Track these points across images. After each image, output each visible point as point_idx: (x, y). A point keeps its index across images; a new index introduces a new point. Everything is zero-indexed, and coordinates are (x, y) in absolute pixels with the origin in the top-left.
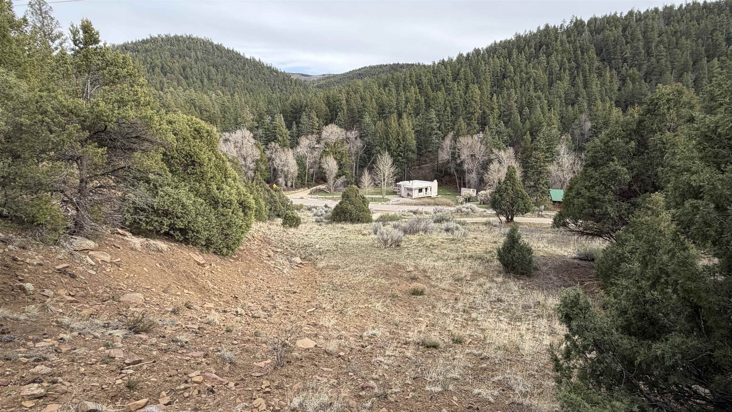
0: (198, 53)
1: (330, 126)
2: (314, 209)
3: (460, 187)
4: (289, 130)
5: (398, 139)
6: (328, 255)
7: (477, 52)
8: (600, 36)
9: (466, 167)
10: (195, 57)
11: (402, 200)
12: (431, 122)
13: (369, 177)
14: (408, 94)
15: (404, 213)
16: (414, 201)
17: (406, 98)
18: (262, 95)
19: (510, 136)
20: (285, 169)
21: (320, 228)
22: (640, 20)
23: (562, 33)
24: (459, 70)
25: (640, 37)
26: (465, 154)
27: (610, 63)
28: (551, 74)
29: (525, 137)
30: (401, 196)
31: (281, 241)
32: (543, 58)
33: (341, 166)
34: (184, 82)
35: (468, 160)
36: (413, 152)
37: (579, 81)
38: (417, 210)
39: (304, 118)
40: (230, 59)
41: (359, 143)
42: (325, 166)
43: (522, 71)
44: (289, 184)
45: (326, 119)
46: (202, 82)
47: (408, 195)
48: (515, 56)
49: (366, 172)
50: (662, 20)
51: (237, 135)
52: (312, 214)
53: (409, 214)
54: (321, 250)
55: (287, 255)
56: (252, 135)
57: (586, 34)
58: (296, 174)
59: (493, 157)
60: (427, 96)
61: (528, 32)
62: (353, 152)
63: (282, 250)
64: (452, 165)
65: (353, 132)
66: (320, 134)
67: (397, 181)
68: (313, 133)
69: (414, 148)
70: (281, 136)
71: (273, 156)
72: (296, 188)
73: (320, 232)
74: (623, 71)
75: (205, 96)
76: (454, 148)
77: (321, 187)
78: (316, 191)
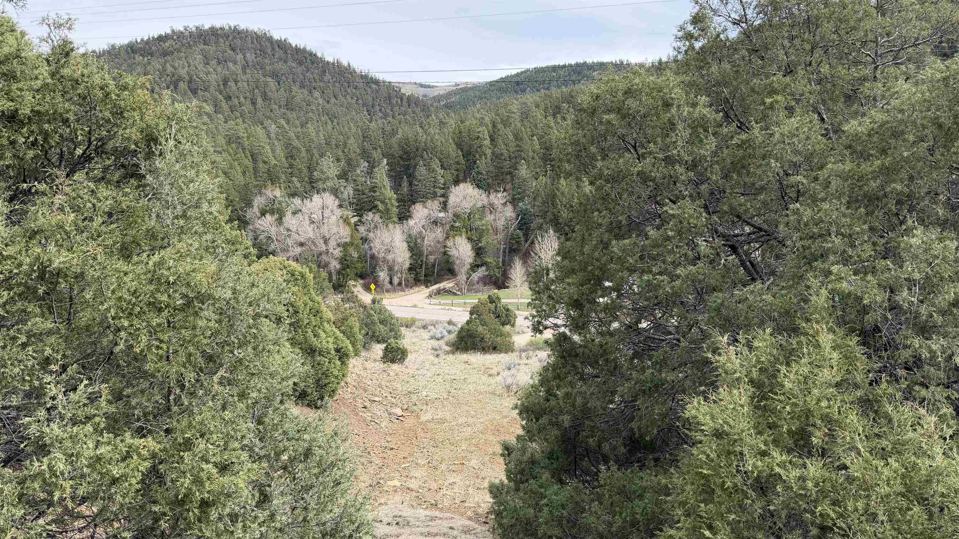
1: (462, 185)
4: (396, 191)
6: (435, 405)
13: (523, 271)
18: (352, 126)
20: (390, 257)
31: (380, 386)
33: (479, 252)
39: (421, 171)
40: (301, 63)
41: (510, 212)
42: (453, 252)
44: (396, 281)
46: (254, 103)
49: (519, 262)
51: (314, 204)
52: (427, 336)
54: (428, 398)
55: (386, 405)
56: (337, 202)
58: (407, 265)
62: (500, 227)
63: (381, 399)
65: (500, 195)
66: (445, 197)
70: (382, 202)
72: (407, 286)
73: (433, 370)
75: (259, 129)
77: (447, 284)
78: (439, 292)
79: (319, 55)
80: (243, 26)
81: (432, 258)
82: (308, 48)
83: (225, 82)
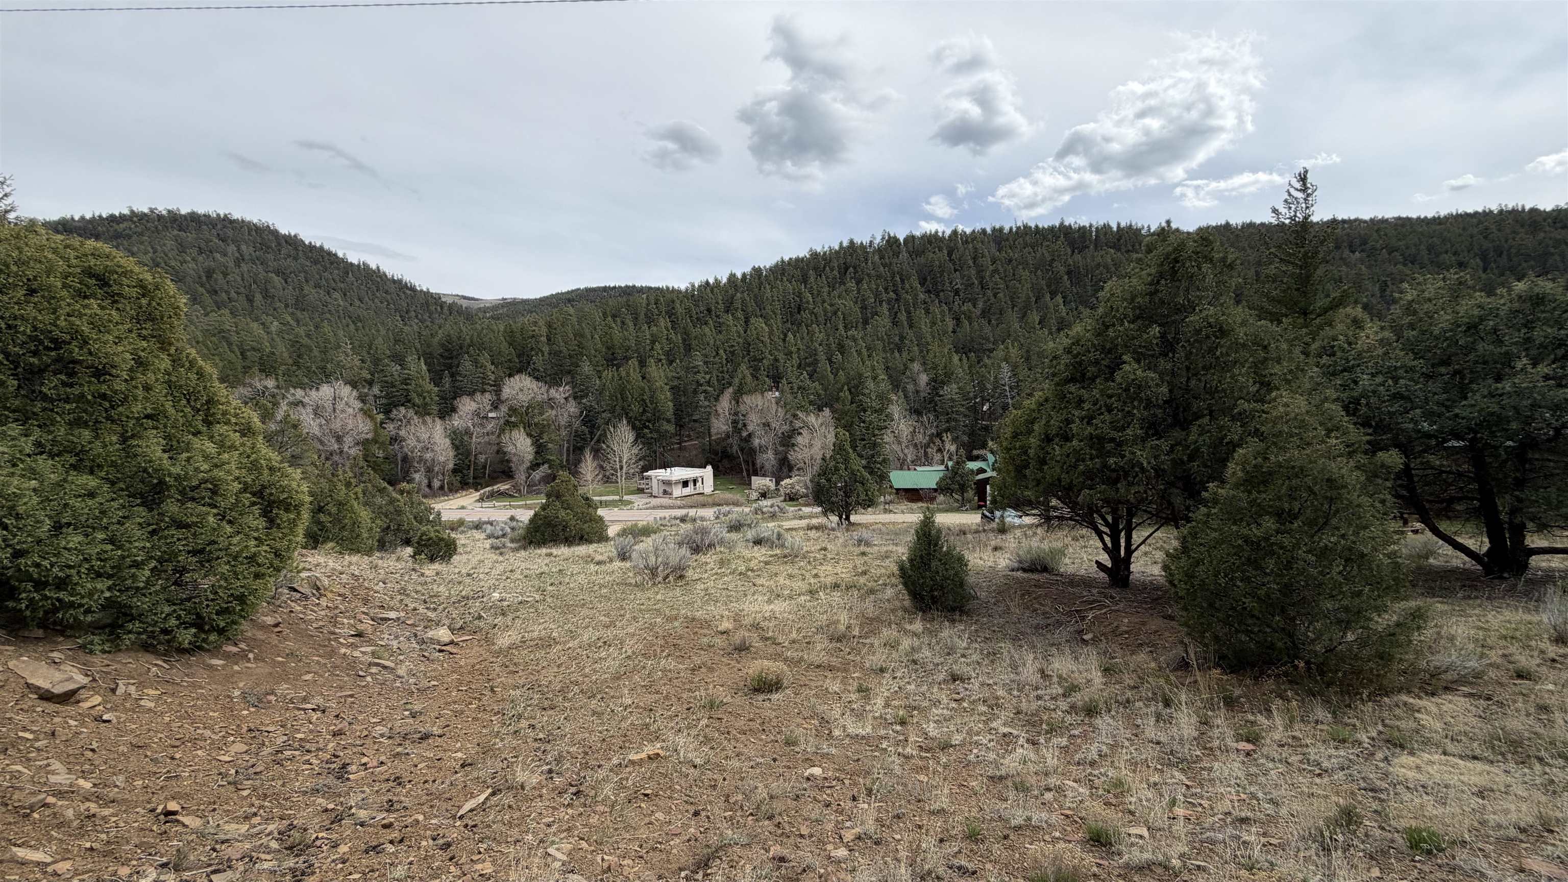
0: (244, 247)
1: (517, 377)
2: (489, 526)
3: (749, 476)
4: (436, 385)
5: (643, 400)
6: (523, 613)
7: (757, 271)
8: (922, 260)
9: (756, 442)
10: (237, 255)
11: (654, 502)
12: (695, 373)
13: (595, 465)
14: (655, 328)
15: (664, 522)
16: (679, 502)
17: (652, 335)
18: (381, 328)
19: (819, 395)
20: (428, 456)
21: (501, 558)
22: (967, 242)
23: (874, 253)
24: (733, 297)
25: (971, 262)
26: (753, 423)
27: (937, 296)
28: (864, 308)
29: (842, 394)
30: (652, 496)
31: (403, 592)
32: (852, 285)
33: (540, 449)
34: (208, 299)
35: (760, 432)
36: (668, 421)
37: (903, 317)
38: (687, 516)
39: (466, 365)
40: (316, 262)
41: (573, 407)
42: (510, 449)
43: (824, 302)
44: (436, 484)
45: (510, 368)
46: (250, 300)
47: (665, 492)
48: (812, 279)
49: (588, 456)
50: (992, 244)
51: (321, 393)
52: (483, 536)
53: (674, 522)
54: (505, 603)
55: (413, 625)
56: (355, 393)
57: (904, 255)
58: (451, 466)
59: (798, 424)
60: (686, 333)
61: (826, 249)
62: (563, 423)
63: (402, 614)
64: (734, 441)
65: (561, 389)
66: (498, 392)
67: (645, 469)
68: (483, 391)
69: (670, 414)
70: (419, 395)
71: (402, 433)
72: (451, 490)
73: (500, 568)
74: (956, 307)
75: (255, 325)
76: (736, 414)
77: (503, 487)
78: (492, 496)
79: (340, 255)
80: (236, 215)
81: (482, 458)
82: (326, 247)
83: (209, 273)
